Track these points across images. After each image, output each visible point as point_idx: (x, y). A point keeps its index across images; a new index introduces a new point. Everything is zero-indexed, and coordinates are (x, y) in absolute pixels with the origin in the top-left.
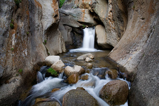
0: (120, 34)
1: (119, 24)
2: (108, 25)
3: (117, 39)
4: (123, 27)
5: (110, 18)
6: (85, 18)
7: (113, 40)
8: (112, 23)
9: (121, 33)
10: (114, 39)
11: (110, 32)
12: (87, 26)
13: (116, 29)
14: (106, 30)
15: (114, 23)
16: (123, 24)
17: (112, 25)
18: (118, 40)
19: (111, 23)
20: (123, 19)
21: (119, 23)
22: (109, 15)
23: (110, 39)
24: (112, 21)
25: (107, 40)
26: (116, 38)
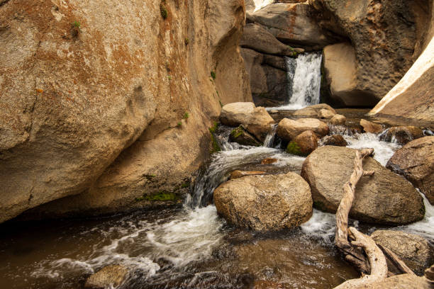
0: (402, 60)
1: (401, 34)
2: (367, 39)
3: (391, 75)
4: (414, 39)
5: (373, 18)
6: (295, 29)
7: (379, 81)
8: (379, 34)
9: (407, 58)
10: (380, 78)
11: (369, 58)
12: (302, 50)
13: (389, 49)
14: (356, 54)
15: (386, 32)
16: (415, 31)
17: (378, 38)
18: (396, 77)
19: (374, 32)
20: (414, 17)
21: (401, 29)
22: (371, 10)
23: (369, 78)
24: (380, 28)
25: (358, 81)
26: (386, 74)
